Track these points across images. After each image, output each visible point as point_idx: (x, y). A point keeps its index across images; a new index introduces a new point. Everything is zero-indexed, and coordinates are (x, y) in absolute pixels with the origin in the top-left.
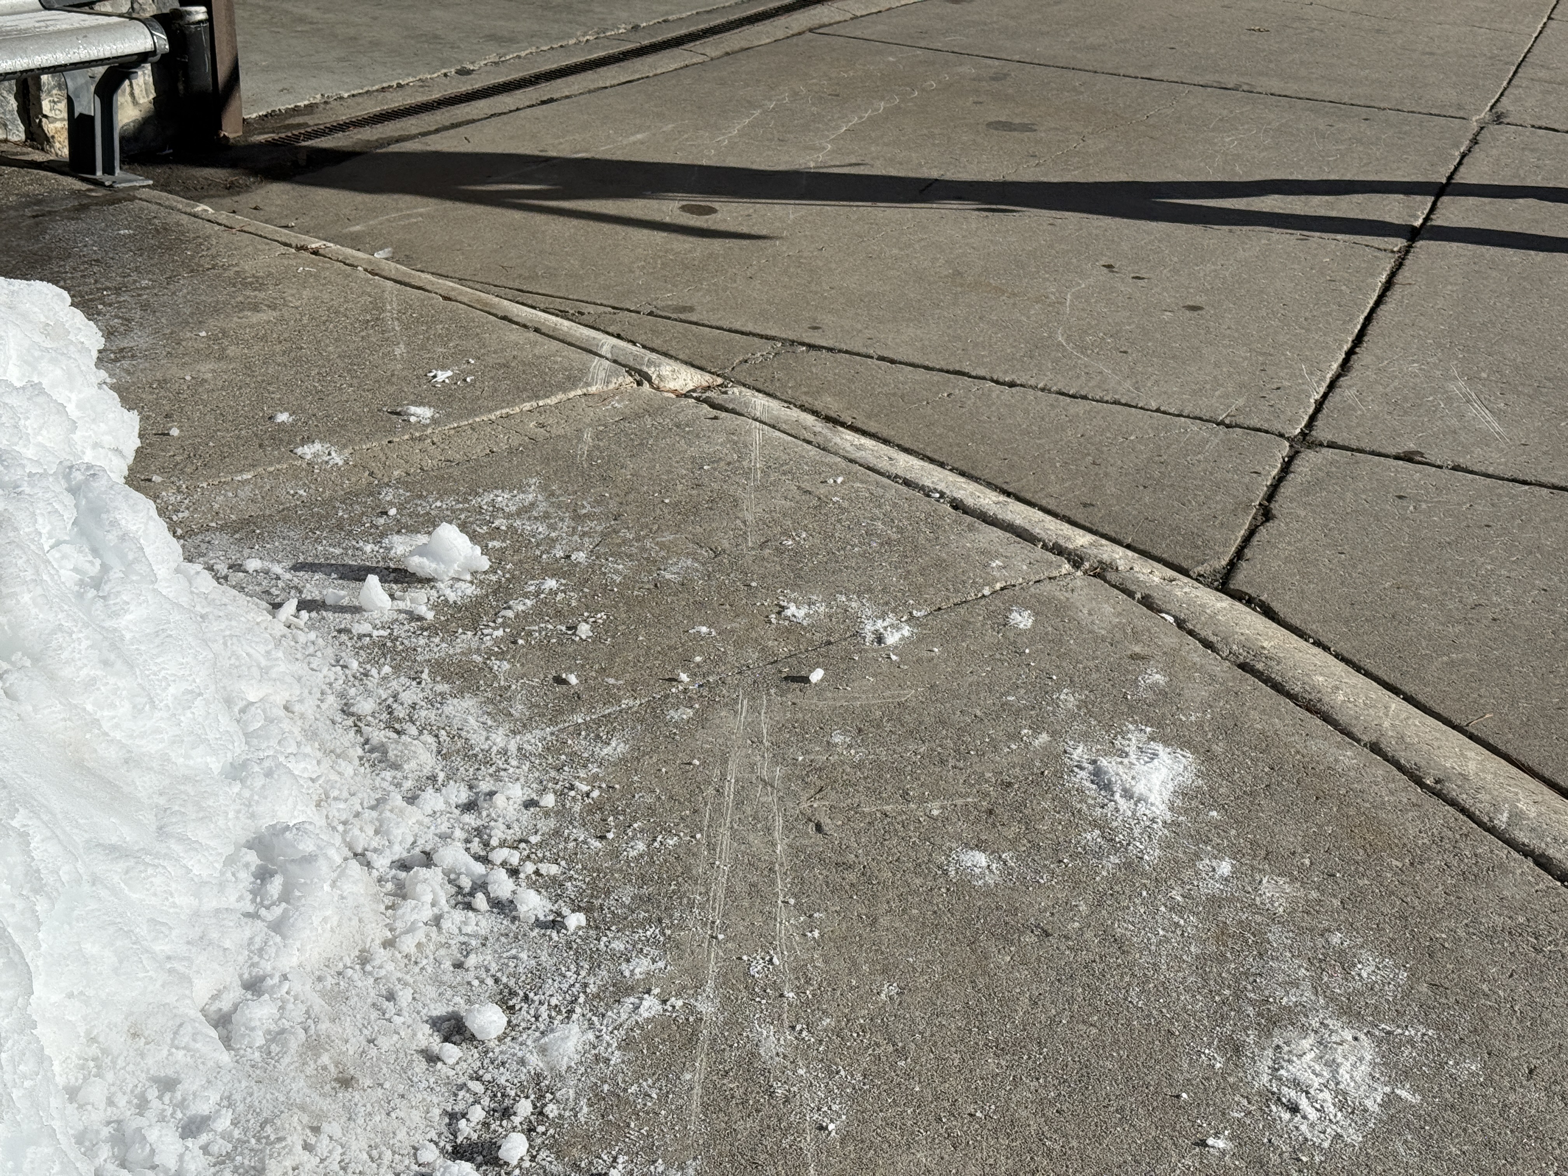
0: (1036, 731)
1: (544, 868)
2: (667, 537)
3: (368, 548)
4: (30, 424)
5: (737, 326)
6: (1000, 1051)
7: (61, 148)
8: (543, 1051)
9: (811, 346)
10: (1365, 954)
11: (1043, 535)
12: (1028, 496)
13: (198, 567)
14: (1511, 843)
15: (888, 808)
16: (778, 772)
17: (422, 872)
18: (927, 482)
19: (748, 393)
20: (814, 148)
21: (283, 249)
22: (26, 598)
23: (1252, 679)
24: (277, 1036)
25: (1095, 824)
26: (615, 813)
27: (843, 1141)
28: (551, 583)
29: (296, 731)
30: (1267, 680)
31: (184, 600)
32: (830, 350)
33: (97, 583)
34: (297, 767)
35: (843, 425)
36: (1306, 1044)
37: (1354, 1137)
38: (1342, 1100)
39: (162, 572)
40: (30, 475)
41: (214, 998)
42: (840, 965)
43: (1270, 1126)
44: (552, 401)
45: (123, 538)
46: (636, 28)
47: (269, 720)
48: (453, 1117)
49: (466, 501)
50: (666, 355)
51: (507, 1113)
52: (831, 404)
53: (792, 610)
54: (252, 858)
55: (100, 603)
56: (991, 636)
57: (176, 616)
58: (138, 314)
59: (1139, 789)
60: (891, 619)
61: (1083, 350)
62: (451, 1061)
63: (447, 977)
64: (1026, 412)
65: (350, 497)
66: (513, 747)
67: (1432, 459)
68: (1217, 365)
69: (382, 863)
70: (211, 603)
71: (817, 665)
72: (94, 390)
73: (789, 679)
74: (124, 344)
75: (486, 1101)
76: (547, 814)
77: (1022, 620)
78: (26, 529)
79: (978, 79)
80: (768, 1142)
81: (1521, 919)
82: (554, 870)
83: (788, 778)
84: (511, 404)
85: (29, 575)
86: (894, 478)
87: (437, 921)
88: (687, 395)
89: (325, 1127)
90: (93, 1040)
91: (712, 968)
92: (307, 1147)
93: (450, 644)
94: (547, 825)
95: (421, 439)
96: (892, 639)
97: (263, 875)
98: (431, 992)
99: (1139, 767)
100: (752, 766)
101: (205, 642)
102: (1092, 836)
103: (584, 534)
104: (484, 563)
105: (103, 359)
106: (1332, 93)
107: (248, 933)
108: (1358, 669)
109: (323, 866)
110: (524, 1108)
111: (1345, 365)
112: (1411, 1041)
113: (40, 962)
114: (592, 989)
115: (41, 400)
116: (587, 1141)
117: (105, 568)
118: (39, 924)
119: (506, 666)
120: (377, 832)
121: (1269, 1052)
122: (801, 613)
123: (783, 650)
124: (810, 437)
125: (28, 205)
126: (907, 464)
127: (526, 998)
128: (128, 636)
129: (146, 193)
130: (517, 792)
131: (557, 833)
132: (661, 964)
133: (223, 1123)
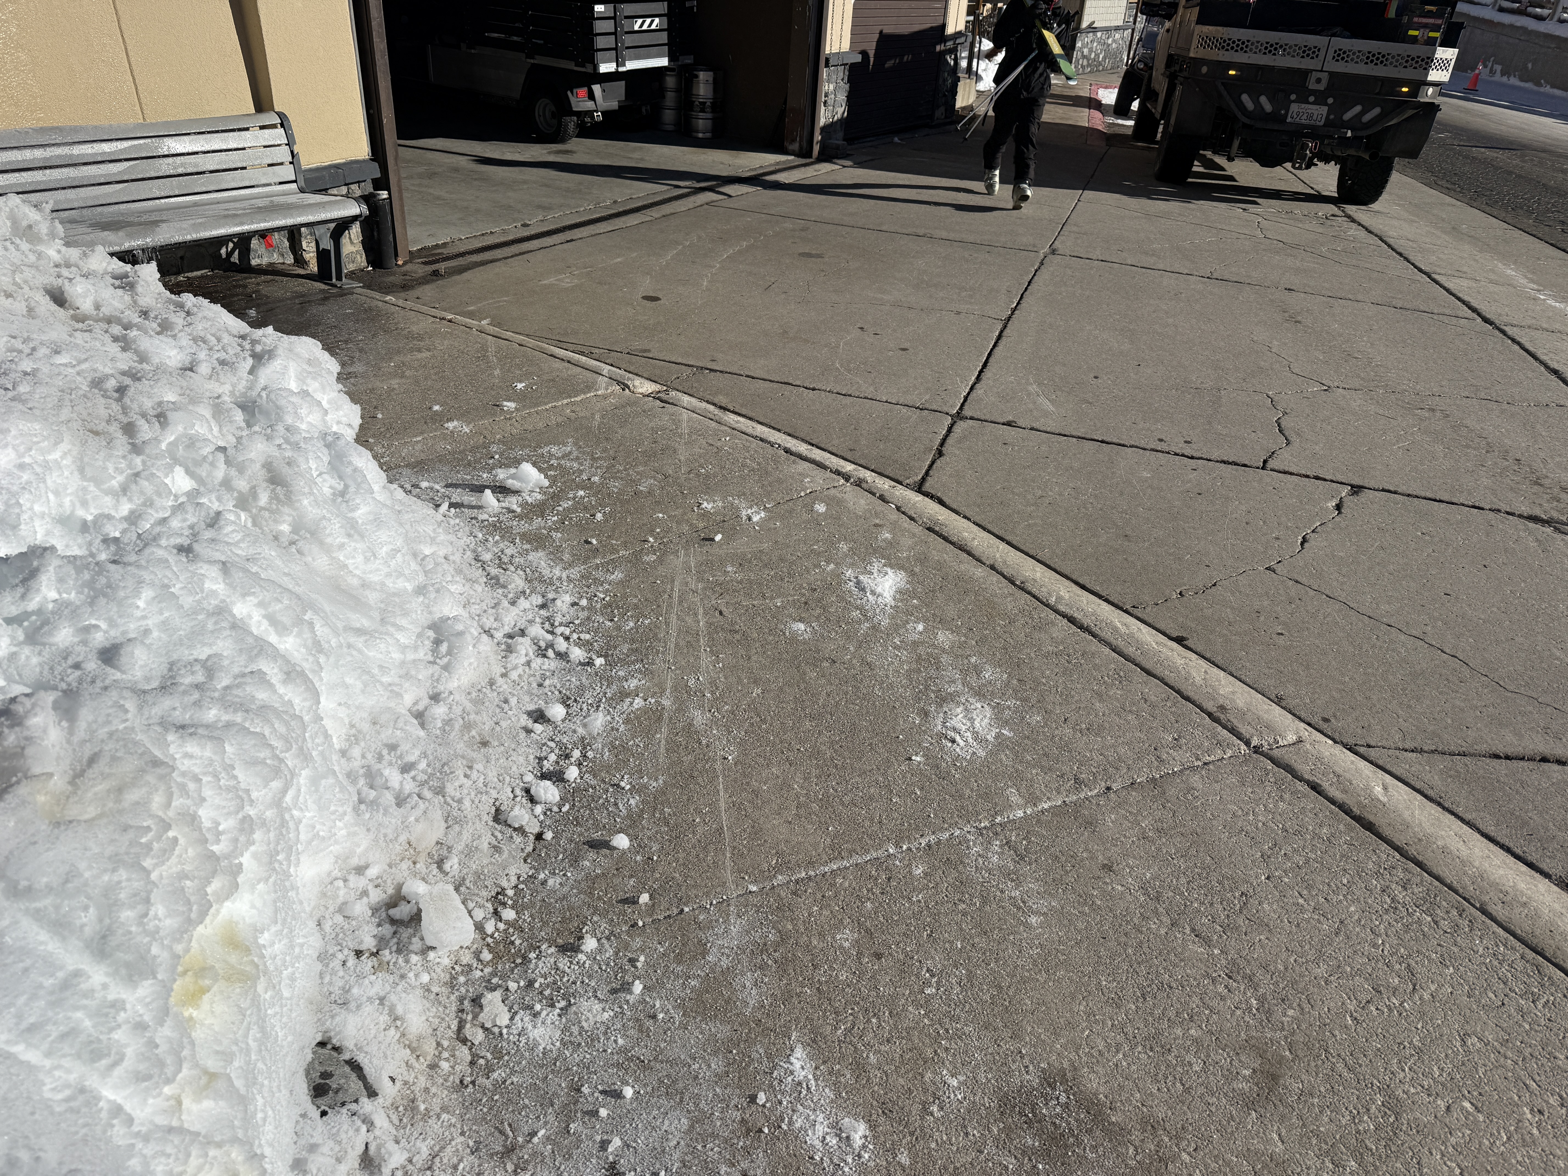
0: (828, 563)
1: (582, 636)
2: (641, 468)
3: (485, 476)
4: (303, 412)
5: (673, 359)
6: (812, 718)
7: (314, 267)
8: (585, 726)
9: (711, 370)
10: (987, 667)
11: (830, 465)
12: (823, 446)
13: (395, 486)
14: (1057, 611)
15: (755, 603)
16: (700, 586)
17: (520, 639)
18: (772, 440)
19: (680, 394)
20: (710, 266)
21: (433, 319)
22: (306, 502)
23: (933, 535)
24: (448, 722)
25: (857, 608)
26: (618, 607)
27: (736, 764)
28: (581, 493)
29: (451, 569)
30: (940, 535)
31: (388, 503)
32: (721, 372)
33: (342, 494)
34: (452, 588)
35: (729, 410)
36: (959, 710)
37: (982, 753)
38: (976, 735)
39: (376, 488)
40: (305, 438)
41: (415, 704)
42: (733, 680)
43: (942, 749)
44: (578, 399)
45: (355, 470)
46: (615, 202)
47: (437, 564)
48: (540, 759)
49: (535, 451)
50: (637, 375)
51: (567, 756)
52: (722, 400)
53: (705, 505)
54: (431, 634)
55: (344, 505)
56: (806, 516)
57: (384, 511)
58: (357, 354)
59: (879, 590)
60: (755, 509)
61: (849, 371)
62: (538, 732)
63: (535, 691)
64: (821, 403)
65: (474, 449)
66: (564, 576)
67: (1020, 424)
68: (915, 378)
69: (499, 635)
70: (403, 504)
71: (719, 532)
72: (336, 394)
73: (705, 539)
74: (351, 370)
75: (557, 751)
76: (583, 609)
77: (821, 508)
78: (304, 466)
79: (793, 230)
80: (699, 766)
81: (1061, 648)
82: (588, 637)
83: (704, 589)
84: (557, 400)
85: (306, 490)
86: (755, 437)
87: (528, 663)
88: (648, 396)
89: (475, 766)
90: (352, 726)
91: (669, 684)
92: (466, 776)
93: (530, 524)
94: (583, 615)
95: (510, 419)
96: (756, 519)
97: (437, 642)
98: (527, 698)
99: (879, 580)
100: (687, 583)
101: (401, 524)
102: (856, 614)
103: (597, 468)
104: (546, 483)
105: (340, 378)
106: (971, 238)
107: (431, 671)
108: (984, 529)
109: (468, 637)
110: (576, 754)
111: (978, 378)
112: (1009, 707)
113: (323, 688)
114: (609, 695)
115: (308, 399)
116: (608, 768)
117: (346, 486)
118: (322, 668)
119: (559, 535)
120: (495, 620)
121: (941, 715)
122: (709, 507)
123: (701, 525)
124: (711, 416)
125: (297, 297)
126: (761, 430)
127: (575, 700)
128: (360, 521)
129: (359, 290)
130: (568, 599)
131: (588, 618)
132: (643, 682)
133: (423, 765)
